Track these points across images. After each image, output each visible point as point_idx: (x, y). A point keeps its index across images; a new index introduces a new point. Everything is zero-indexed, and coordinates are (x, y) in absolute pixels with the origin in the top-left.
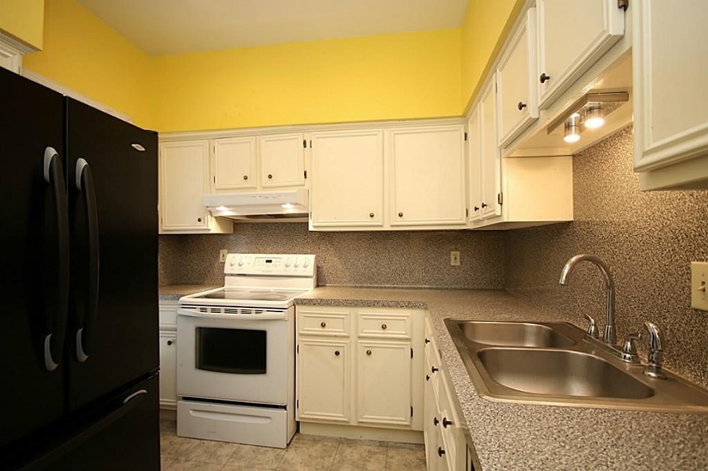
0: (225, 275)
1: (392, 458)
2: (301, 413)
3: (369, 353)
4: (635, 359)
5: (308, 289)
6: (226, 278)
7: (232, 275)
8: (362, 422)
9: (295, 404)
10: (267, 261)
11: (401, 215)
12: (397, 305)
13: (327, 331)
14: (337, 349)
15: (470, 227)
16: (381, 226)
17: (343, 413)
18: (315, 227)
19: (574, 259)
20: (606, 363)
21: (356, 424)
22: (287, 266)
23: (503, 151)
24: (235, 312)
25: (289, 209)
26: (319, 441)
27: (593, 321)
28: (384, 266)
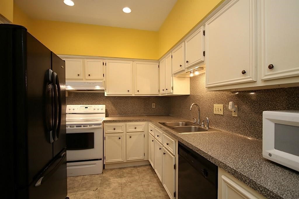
0: (66, 114)
1: (139, 169)
2: (106, 161)
3: (130, 137)
4: (204, 126)
5: (103, 118)
6: (67, 115)
7: (69, 114)
8: (128, 160)
9: (104, 158)
10: (86, 108)
11: (138, 91)
12: (140, 121)
13: (116, 131)
14: (120, 137)
15: (160, 95)
16: (131, 95)
17: (122, 159)
18: (107, 95)
19: (192, 104)
20: (199, 128)
21: (126, 162)
22: (94, 109)
23: (173, 75)
24: (81, 126)
25: (98, 88)
26: (113, 170)
27: (195, 119)
28: (130, 109)
